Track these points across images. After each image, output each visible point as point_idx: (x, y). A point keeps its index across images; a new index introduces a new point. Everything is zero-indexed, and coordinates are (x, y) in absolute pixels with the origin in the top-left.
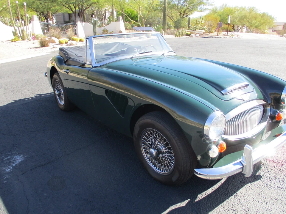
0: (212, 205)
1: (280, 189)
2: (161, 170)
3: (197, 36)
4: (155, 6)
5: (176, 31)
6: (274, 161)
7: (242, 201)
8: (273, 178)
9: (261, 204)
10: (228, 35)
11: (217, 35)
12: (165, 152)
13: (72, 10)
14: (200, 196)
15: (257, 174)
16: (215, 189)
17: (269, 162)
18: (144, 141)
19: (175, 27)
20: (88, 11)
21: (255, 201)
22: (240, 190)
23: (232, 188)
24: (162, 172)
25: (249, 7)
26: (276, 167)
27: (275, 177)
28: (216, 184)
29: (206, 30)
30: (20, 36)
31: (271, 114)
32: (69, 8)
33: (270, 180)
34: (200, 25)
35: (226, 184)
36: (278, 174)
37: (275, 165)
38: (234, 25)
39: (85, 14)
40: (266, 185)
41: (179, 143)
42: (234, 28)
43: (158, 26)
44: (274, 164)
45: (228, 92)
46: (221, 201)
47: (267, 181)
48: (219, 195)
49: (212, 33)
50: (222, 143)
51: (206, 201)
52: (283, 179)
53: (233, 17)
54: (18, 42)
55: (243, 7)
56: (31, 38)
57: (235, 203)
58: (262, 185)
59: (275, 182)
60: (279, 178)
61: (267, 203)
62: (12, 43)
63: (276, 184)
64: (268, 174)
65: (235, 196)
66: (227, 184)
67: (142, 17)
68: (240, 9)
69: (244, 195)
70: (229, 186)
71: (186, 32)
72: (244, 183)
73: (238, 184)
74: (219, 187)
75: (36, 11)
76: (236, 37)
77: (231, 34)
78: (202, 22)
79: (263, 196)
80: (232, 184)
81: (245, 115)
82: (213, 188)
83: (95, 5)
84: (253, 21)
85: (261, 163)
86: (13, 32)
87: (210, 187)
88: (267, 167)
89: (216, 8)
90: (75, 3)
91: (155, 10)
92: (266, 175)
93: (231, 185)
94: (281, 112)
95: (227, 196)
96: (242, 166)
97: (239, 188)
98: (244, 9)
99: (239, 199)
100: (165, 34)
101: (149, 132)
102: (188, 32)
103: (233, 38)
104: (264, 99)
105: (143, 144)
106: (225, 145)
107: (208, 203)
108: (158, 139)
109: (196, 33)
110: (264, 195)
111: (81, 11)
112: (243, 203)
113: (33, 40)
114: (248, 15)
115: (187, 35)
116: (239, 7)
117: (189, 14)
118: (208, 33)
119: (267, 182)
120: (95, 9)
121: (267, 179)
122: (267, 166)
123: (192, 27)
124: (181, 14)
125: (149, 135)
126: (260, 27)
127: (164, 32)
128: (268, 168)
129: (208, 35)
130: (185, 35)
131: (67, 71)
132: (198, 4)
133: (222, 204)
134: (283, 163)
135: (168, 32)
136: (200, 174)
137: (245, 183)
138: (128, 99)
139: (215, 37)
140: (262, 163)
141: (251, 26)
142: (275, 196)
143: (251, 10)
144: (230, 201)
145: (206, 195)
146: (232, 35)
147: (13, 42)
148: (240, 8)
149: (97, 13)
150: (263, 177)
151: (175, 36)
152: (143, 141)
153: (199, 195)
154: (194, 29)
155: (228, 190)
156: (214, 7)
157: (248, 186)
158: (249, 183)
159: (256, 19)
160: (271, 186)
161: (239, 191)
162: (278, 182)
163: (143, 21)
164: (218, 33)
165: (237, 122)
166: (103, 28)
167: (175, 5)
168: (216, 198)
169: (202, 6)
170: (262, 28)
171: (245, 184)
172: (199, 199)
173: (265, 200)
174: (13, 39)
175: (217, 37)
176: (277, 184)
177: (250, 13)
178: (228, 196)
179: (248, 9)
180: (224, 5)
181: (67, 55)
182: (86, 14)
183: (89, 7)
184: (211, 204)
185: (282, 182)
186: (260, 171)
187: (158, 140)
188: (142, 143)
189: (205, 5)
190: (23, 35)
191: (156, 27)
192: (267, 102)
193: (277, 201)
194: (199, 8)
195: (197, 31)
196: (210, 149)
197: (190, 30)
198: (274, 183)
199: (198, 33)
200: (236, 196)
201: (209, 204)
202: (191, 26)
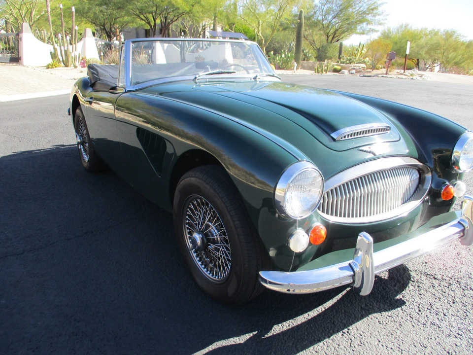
0: (296, 346)
1: (435, 327)
2: (213, 274)
3: (351, 73)
4: (285, 22)
5: (317, 64)
6: (436, 277)
7: (356, 342)
8: (426, 307)
9: (392, 351)
10: (404, 74)
11: (385, 72)
12: (219, 239)
13: (149, 23)
14: (277, 329)
15: (396, 298)
16: (309, 318)
17: (426, 278)
18: (189, 220)
19: (316, 58)
20: (177, 25)
21: (380, 346)
22: (356, 324)
23: (342, 318)
24: (214, 279)
25: (446, 31)
26: (436, 287)
27: (431, 304)
28: (314, 308)
29: (369, 63)
30: (61, 60)
31: (431, 188)
32: (145, 21)
33: (420, 311)
34: (359, 55)
35: (332, 311)
36: (437, 301)
37: (436, 283)
38: (418, 60)
39: (170, 31)
40: (409, 318)
41: (237, 222)
42: (418, 65)
43: (288, 54)
44: (434, 281)
45: (345, 137)
46: (314, 340)
47: (413, 310)
48: (313, 329)
49: (377, 69)
50: (318, 227)
51: (285, 338)
52: (445, 310)
53: (417, 46)
54: (56, 68)
55: (436, 30)
56: (77, 64)
57: (342, 346)
58: (402, 318)
59: (428, 314)
60: (438, 307)
61: (403, 352)
62: (47, 70)
63: (431, 317)
64: (417, 299)
65: (344, 333)
66: (334, 311)
67: (263, 38)
68: (429, 34)
69: (362, 333)
70: (337, 313)
71: (333, 65)
72: (368, 310)
73: (355, 313)
74: (319, 315)
75: (94, 23)
76: (419, 78)
77: (411, 73)
78: (363, 52)
79: (398, 338)
80: (345, 311)
81: (375, 182)
82: (306, 315)
83: (186, 17)
84: (452, 54)
85: (410, 279)
86: (51, 53)
87: (302, 314)
88: (418, 287)
89: (389, 30)
90: (156, 12)
91: (285, 29)
92: (413, 300)
93: (342, 314)
94: (452, 185)
95: (329, 331)
96: (352, 273)
97: (355, 319)
98: (436, 34)
99: (351, 339)
100: (297, 68)
101: (195, 202)
102: (336, 67)
103: (412, 79)
104: (419, 158)
105: (187, 226)
106: (323, 231)
107: (288, 342)
108: (208, 215)
109: (351, 68)
110: (401, 335)
111: (163, 24)
112: (356, 346)
113: (82, 67)
114: (442, 42)
115: (335, 71)
116: (430, 29)
117: (341, 37)
118: (371, 69)
119: (412, 313)
120: (188, 24)
121: (413, 307)
122: (421, 285)
123: (344, 58)
124: (328, 37)
125: (196, 209)
126: (463, 64)
127: (295, 64)
128: (420, 288)
129: (370, 72)
130: (332, 71)
131: (90, 100)
132: (358, 21)
133: (316, 346)
134: (451, 282)
135: (304, 64)
136: (270, 283)
137: (370, 312)
138: (166, 142)
139: (382, 77)
140: (412, 279)
141: (448, 62)
142: (422, 340)
143: (449, 35)
144: (331, 342)
145: (288, 327)
146: (412, 75)
147: (50, 69)
148: (430, 31)
149: (190, 29)
150: (407, 303)
151: (314, 72)
152: (187, 219)
153: (275, 326)
154: (348, 62)
155: (334, 321)
156: (386, 28)
157: (373, 318)
158: (377, 312)
159: (455, 51)
160: (420, 320)
161: (354, 326)
162: (434, 315)
163: (263, 46)
164: (387, 70)
165: (357, 193)
166: (196, 55)
167: (319, 21)
168: (306, 333)
169: (364, 24)
170: (466, 66)
171: (370, 314)
172: (275, 334)
173: (401, 344)
174: (50, 64)
175: (385, 76)
176: (433, 318)
177: (447, 39)
178: (331, 331)
179: (444, 34)
180: (404, 26)
181: (97, 75)
182: (172, 31)
183: (177, 20)
184: (293, 344)
185: (442, 315)
186: (403, 292)
187: (208, 217)
188: (186, 224)
189: (369, 23)
190: (66, 58)
191: (283, 56)
192: (423, 163)
193: (423, 348)
194: (359, 27)
195: (352, 65)
196: (291, 235)
197: (341, 63)
198: (427, 316)
199: (354, 69)
200: (346, 333)
201: (291, 344)
202: (343, 56)
